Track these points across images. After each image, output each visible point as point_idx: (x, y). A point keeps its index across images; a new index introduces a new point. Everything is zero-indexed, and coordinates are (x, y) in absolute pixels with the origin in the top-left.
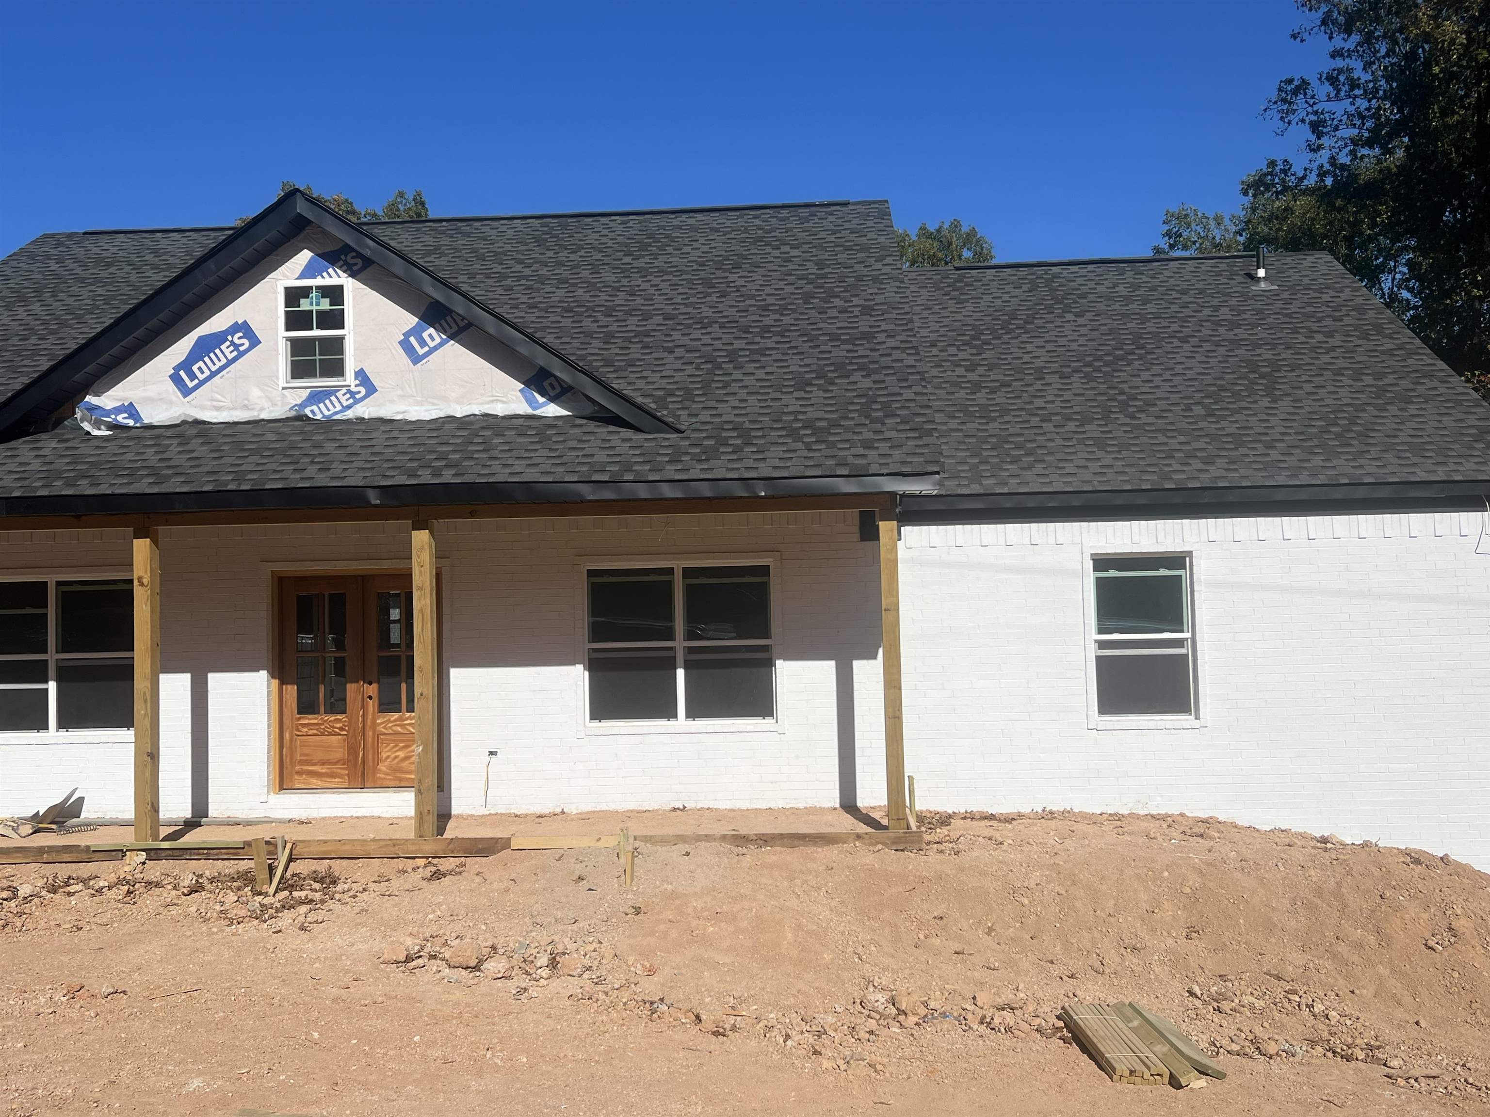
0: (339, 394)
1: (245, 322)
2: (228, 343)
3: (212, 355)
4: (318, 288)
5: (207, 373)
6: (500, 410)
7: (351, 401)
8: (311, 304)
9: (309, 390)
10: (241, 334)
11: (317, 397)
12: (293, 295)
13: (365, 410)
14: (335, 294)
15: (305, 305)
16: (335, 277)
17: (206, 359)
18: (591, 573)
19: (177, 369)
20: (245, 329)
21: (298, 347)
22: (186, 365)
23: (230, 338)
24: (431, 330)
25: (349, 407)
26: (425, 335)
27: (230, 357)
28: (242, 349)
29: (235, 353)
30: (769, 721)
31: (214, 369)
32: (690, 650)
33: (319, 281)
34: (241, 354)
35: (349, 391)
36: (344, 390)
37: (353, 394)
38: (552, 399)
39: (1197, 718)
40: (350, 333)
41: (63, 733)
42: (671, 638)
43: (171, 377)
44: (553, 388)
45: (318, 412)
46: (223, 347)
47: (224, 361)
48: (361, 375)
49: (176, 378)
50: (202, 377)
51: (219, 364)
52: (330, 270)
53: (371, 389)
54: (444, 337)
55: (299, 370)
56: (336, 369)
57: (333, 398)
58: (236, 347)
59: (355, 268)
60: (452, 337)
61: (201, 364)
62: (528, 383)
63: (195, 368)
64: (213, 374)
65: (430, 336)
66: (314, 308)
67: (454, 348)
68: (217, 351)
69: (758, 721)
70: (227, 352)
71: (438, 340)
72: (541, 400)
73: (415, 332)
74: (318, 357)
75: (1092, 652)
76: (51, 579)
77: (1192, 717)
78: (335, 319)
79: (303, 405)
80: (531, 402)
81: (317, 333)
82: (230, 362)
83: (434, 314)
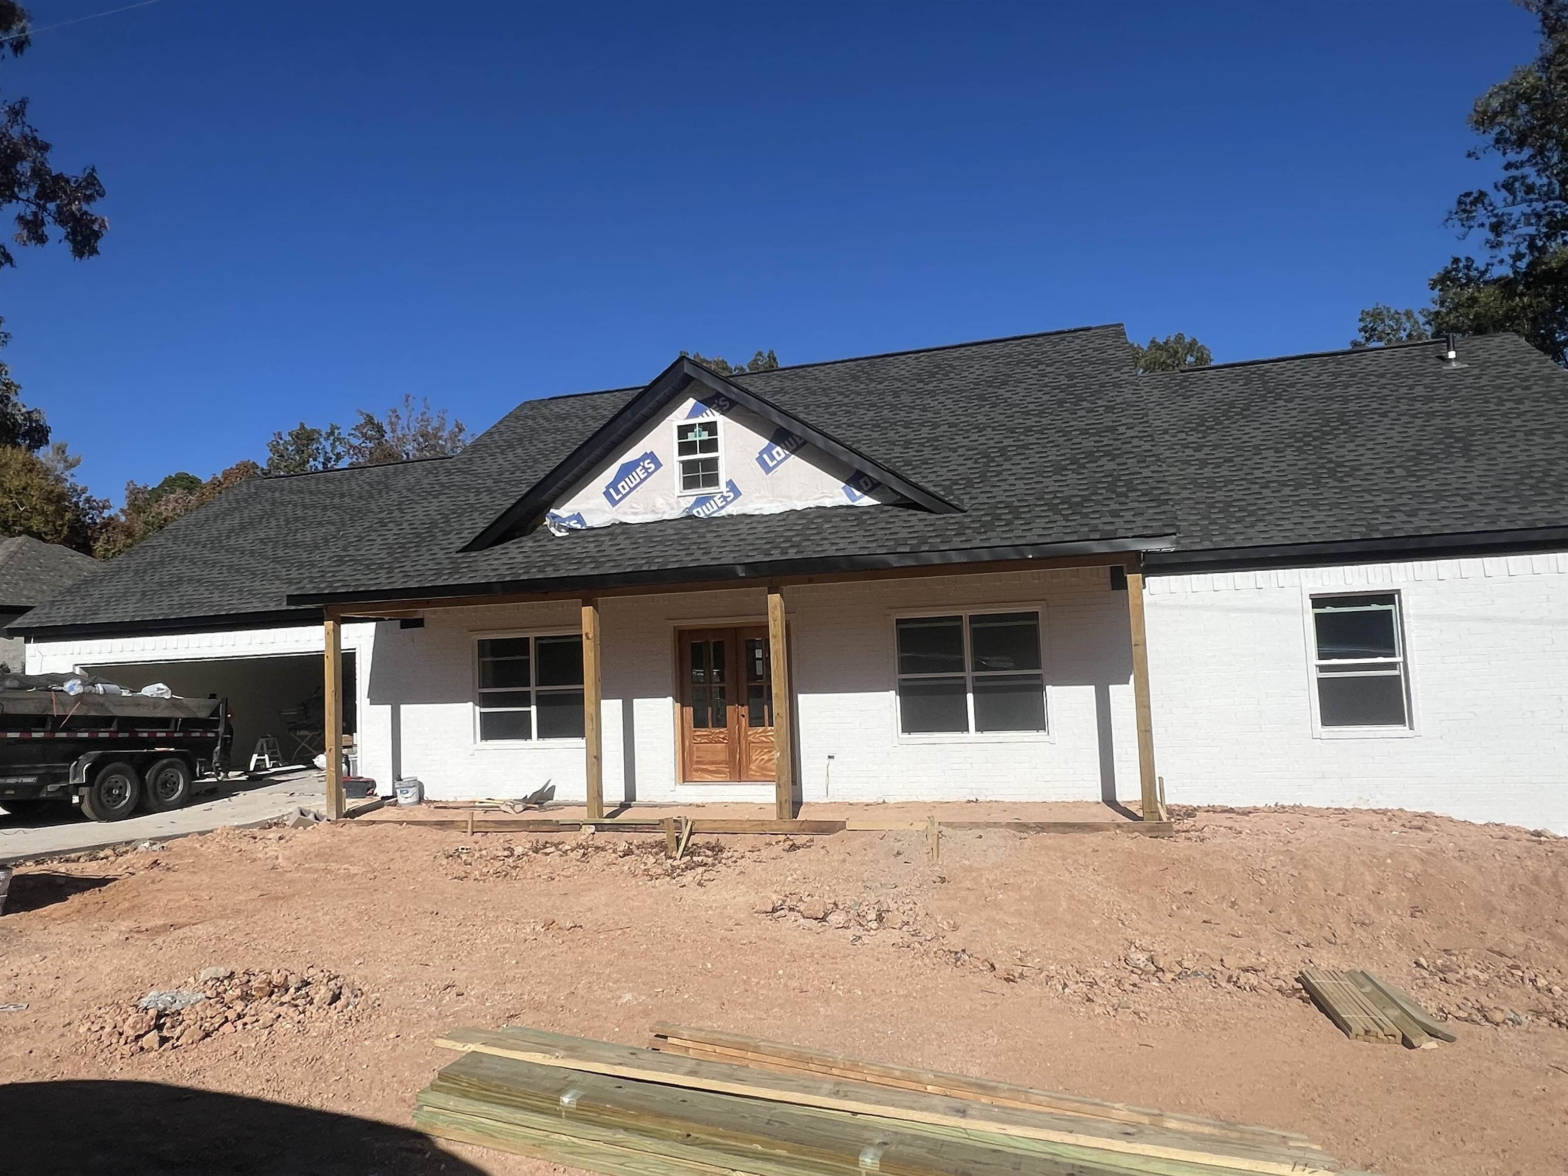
0: (716, 499)
1: (652, 452)
2: (641, 468)
3: (630, 476)
4: (700, 424)
5: (628, 489)
6: (828, 503)
7: (724, 503)
8: (696, 436)
9: (695, 497)
10: (649, 461)
11: (702, 501)
12: (683, 431)
13: (734, 509)
14: (711, 427)
15: (691, 437)
16: (711, 416)
17: (627, 480)
18: (898, 622)
19: (608, 487)
20: (651, 456)
21: (687, 466)
22: (614, 485)
23: (642, 463)
24: (778, 449)
25: (723, 507)
26: (774, 452)
27: (642, 477)
28: (650, 471)
29: (646, 474)
30: (1042, 733)
31: (632, 486)
32: (977, 679)
33: (700, 420)
34: (650, 474)
35: (722, 496)
36: (719, 495)
37: (725, 498)
38: (866, 493)
39: (1411, 728)
40: (721, 454)
41: (541, 741)
42: (963, 670)
43: (604, 493)
44: (867, 485)
45: (702, 512)
46: (638, 470)
47: (638, 480)
48: (730, 484)
49: (607, 494)
50: (624, 492)
51: (635, 483)
52: (708, 411)
53: (737, 493)
54: (787, 453)
55: (689, 483)
56: (712, 480)
57: (712, 502)
58: (646, 469)
59: (725, 408)
60: (793, 452)
61: (623, 483)
62: (848, 482)
63: (619, 486)
64: (631, 490)
65: (778, 452)
66: (698, 439)
67: (794, 459)
68: (634, 473)
69: (1033, 734)
70: (640, 474)
71: (783, 455)
72: (858, 493)
73: (767, 450)
74: (701, 473)
75: (1314, 674)
76: (532, 635)
77: (1407, 728)
78: (711, 445)
79: (691, 508)
80: (851, 496)
81: (700, 456)
82: (642, 481)
83: (780, 437)
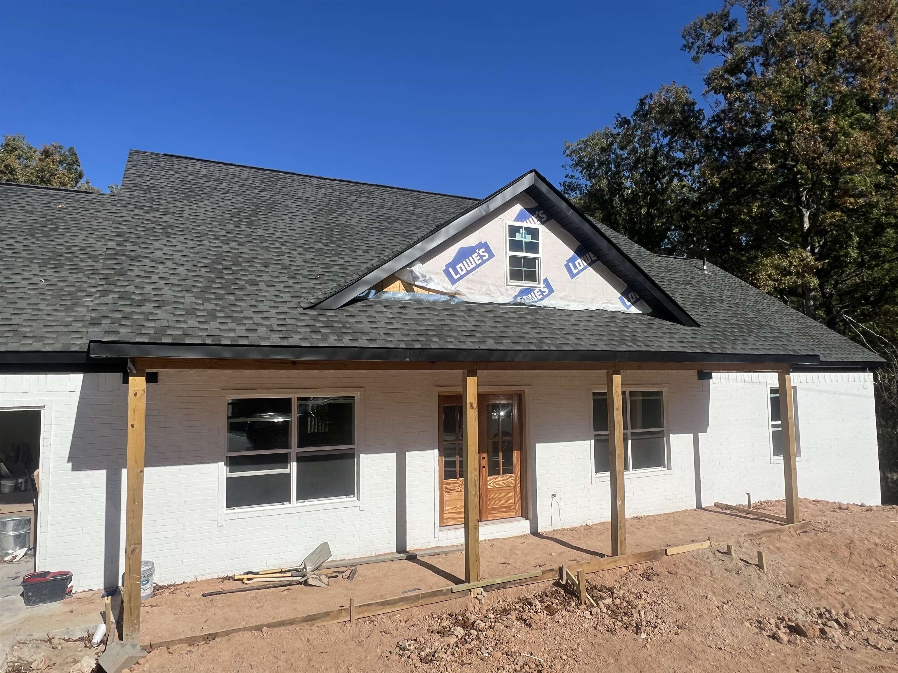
0: (536, 291)
1: (486, 242)
2: (476, 254)
3: (467, 260)
4: (526, 228)
5: (465, 271)
7: (541, 296)
8: (522, 237)
9: (520, 288)
10: (483, 250)
12: (513, 230)
13: (548, 302)
14: (534, 233)
15: (518, 237)
16: (533, 223)
17: (464, 262)
18: (594, 394)
19: (448, 266)
20: (485, 246)
21: (514, 261)
23: (477, 251)
24: (579, 260)
25: (541, 300)
26: (576, 263)
27: (478, 262)
28: (484, 258)
29: (480, 261)
31: (469, 269)
33: (524, 224)
34: (484, 262)
35: (540, 290)
36: (538, 290)
37: (542, 293)
38: (633, 304)
40: (541, 255)
41: (301, 503)
43: (444, 271)
46: (474, 256)
47: (474, 265)
48: (546, 281)
49: (447, 272)
50: (462, 273)
51: (471, 267)
52: (530, 219)
53: (551, 291)
54: (586, 264)
55: (515, 275)
56: (532, 276)
57: (532, 294)
58: (481, 257)
59: (543, 220)
60: (589, 265)
61: (461, 265)
62: (623, 294)
63: (458, 267)
64: (468, 272)
65: (579, 263)
66: (524, 240)
67: (590, 270)
68: (470, 258)
70: (476, 259)
71: (582, 267)
72: (629, 304)
73: (572, 260)
74: (523, 269)
75: (771, 430)
76: (294, 396)
78: (533, 247)
79: (516, 297)
80: (624, 303)
81: (524, 254)
82: (478, 266)
83: (580, 252)
